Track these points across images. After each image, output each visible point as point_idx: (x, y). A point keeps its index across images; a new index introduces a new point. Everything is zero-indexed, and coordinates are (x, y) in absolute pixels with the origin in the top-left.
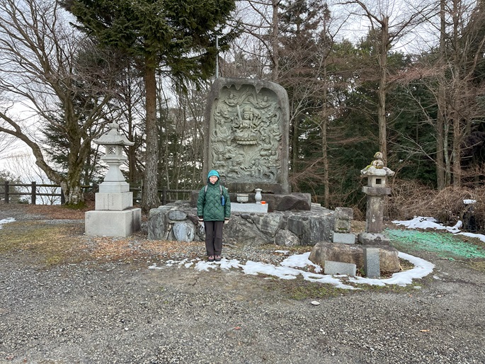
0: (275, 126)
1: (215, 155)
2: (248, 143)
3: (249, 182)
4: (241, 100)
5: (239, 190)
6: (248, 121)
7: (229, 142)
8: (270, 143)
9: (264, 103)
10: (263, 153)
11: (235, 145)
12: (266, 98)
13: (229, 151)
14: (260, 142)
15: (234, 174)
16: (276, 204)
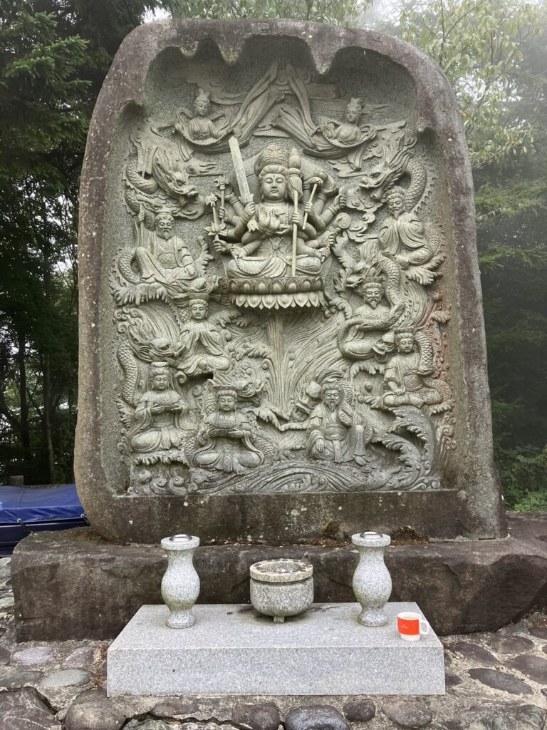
0: (405, 222)
1: (133, 363)
2: (286, 301)
3: (307, 487)
4: (244, 120)
5: (254, 530)
6: (280, 208)
7: (198, 304)
8: (385, 300)
9: (346, 130)
10: (356, 344)
11: (224, 315)
12: (354, 106)
13: (200, 345)
14: (336, 300)
15: (227, 447)
16: (453, 602)
